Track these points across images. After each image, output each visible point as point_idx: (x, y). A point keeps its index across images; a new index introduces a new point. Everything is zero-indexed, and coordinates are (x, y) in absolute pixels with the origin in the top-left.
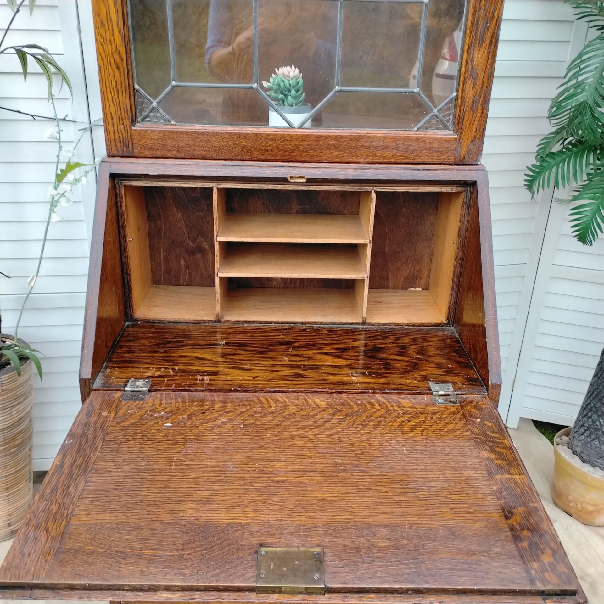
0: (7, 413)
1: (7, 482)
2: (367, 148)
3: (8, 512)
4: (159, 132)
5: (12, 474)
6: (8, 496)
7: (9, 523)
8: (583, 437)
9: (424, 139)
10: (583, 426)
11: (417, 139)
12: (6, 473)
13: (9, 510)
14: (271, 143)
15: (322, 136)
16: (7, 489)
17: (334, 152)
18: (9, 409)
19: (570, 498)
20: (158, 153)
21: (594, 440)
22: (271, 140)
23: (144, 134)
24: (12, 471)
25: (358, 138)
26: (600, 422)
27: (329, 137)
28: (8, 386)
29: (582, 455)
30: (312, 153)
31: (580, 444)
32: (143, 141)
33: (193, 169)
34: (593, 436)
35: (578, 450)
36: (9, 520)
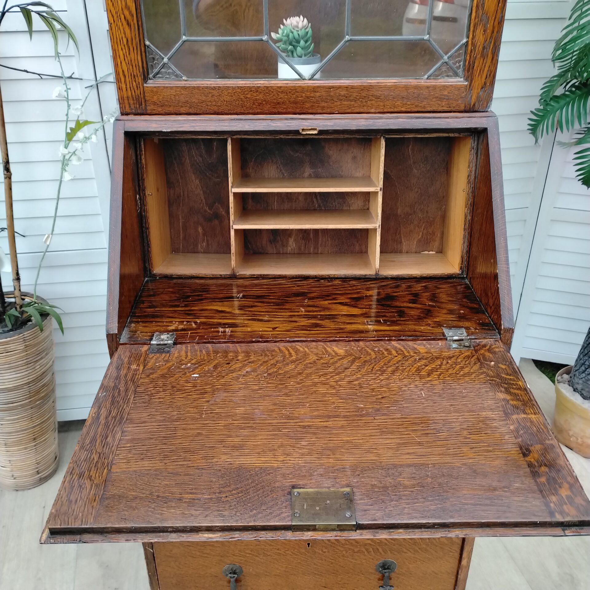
0: (31, 368)
1: (34, 433)
2: (378, 98)
3: (36, 461)
4: (172, 88)
5: (38, 425)
6: (35, 446)
7: (38, 471)
8: (584, 375)
9: (435, 87)
10: (583, 364)
11: (428, 87)
12: (33, 424)
13: (37, 459)
14: (282, 95)
15: (333, 87)
16: (35, 439)
17: (346, 103)
18: (32, 364)
19: (571, 433)
20: (171, 109)
22: (282, 92)
23: (156, 90)
24: (38, 422)
25: (369, 88)
27: (340, 87)
28: (30, 342)
29: (583, 392)
30: (323, 104)
31: (581, 382)
32: (155, 97)
33: (206, 124)
35: (579, 387)
36: (37, 468)
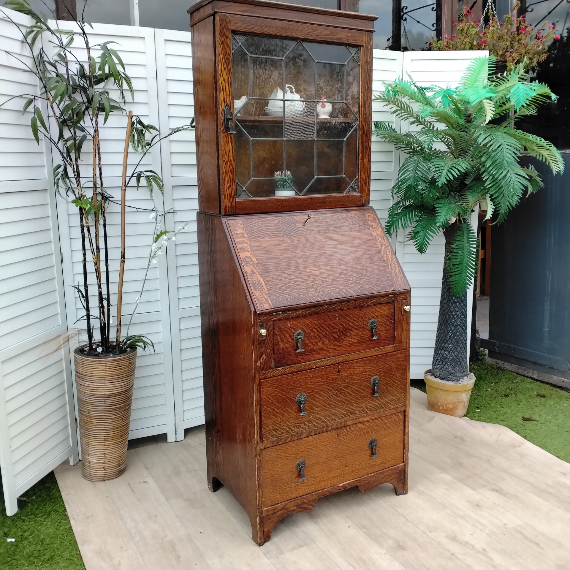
2: (329, 202)
4: (247, 201)
8: (439, 366)
10: (437, 360)
11: (347, 196)
15: (312, 198)
17: (318, 205)
19: (439, 404)
20: (247, 212)
21: (445, 365)
23: (240, 203)
25: (325, 198)
26: (446, 354)
27: (315, 198)
29: (441, 376)
30: (309, 206)
31: (438, 370)
32: (240, 206)
34: (444, 363)
35: (438, 374)
